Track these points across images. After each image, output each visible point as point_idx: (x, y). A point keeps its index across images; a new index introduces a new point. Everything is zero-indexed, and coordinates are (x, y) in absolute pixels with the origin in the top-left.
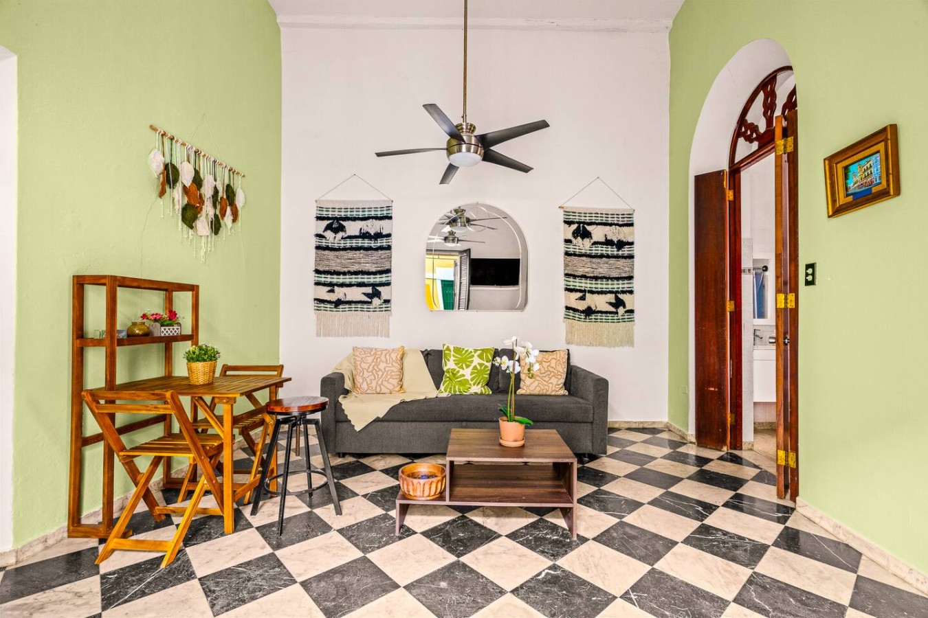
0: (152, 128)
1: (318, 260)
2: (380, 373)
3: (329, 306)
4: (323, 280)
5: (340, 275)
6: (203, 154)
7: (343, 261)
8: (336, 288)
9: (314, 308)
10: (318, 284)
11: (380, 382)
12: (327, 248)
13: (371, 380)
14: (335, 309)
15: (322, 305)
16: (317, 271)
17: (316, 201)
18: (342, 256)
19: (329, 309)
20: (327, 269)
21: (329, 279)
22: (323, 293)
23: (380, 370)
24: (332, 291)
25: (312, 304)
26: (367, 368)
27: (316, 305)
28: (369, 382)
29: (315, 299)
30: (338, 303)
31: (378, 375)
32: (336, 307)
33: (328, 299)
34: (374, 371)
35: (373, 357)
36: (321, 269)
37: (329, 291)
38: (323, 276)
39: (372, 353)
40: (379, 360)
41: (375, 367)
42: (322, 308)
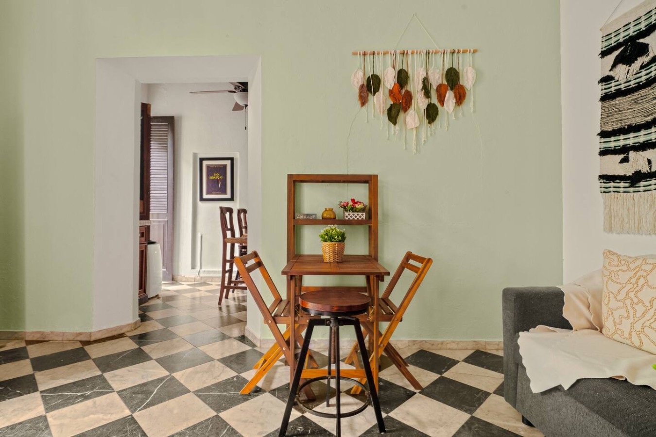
0: (355, 54)
1: (606, 115)
2: (640, 309)
3: (622, 184)
4: (612, 145)
5: (639, 130)
6: (410, 52)
7: (646, 105)
8: (632, 154)
9: (599, 190)
10: (604, 153)
11: (638, 327)
12: (620, 93)
13: (621, 317)
14: (632, 189)
15: (612, 184)
16: (604, 134)
17: (601, 30)
18: (643, 97)
19: (622, 190)
20: (618, 126)
21: (622, 141)
22: (613, 165)
23: (640, 301)
24: (625, 160)
25: (597, 184)
26: (616, 292)
27: (603, 185)
28: (617, 321)
29: (602, 177)
30: (636, 179)
31: (635, 312)
32: (632, 186)
33: (621, 173)
34: (628, 302)
35: (631, 274)
36: (609, 128)
37: (622, 161)
38: (613, 139)
39: (632, 266)
40: (642, 281)
41: (632, 295)
42: (612, 189)
